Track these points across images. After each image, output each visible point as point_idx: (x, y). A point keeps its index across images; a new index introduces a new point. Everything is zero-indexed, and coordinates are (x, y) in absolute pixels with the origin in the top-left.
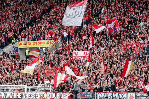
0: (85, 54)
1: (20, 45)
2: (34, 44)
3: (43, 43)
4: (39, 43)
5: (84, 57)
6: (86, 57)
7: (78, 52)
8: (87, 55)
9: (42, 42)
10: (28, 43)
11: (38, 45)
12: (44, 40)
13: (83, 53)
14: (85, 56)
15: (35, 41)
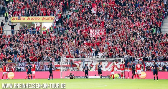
0: (102, 31)
1: (13, 20)
2: (28, 19)
3: (39, 19)
4: (33, 19)
5: (100, 34)
6: (102, 34)
7: (94, 30)
8: (103, 32)
9: (37, 18)
10: (22, 18)
11: (32, 20)
12: (39, 16)
13: (100, 31)
14: (101, 32)
15: (29, 17)
